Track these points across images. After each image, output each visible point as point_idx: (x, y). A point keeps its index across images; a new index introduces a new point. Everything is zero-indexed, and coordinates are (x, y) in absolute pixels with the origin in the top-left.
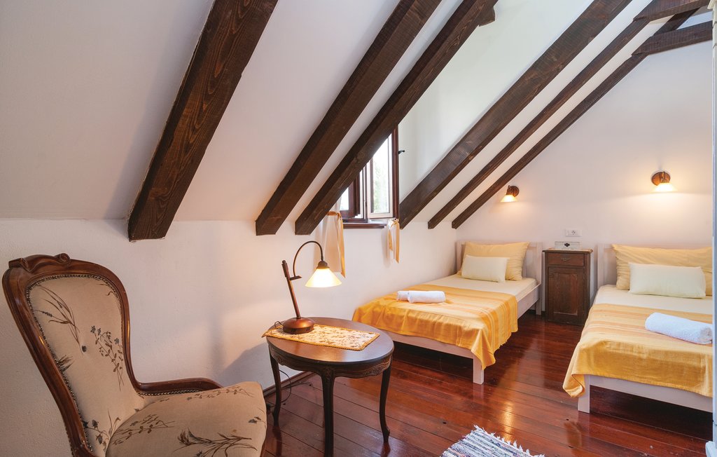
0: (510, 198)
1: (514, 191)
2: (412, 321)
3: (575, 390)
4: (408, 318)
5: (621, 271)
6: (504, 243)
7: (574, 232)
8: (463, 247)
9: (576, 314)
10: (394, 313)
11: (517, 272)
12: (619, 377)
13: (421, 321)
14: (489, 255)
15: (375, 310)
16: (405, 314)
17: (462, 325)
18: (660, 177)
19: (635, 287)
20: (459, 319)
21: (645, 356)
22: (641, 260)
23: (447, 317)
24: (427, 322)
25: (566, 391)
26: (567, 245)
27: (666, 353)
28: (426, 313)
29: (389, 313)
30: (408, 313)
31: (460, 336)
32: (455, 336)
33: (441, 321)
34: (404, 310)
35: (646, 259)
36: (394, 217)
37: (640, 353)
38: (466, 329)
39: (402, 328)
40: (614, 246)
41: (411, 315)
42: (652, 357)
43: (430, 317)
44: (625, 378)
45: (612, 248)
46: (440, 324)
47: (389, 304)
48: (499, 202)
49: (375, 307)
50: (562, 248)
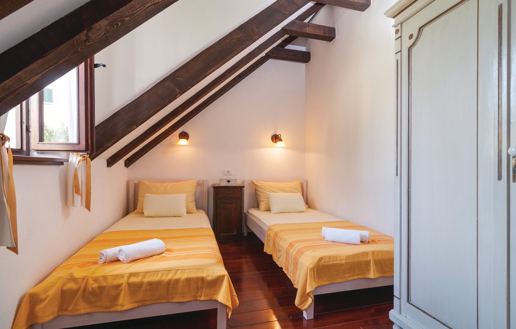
0: (183, 142)
1: (184, 135)
2: (135, 288)
3: (305, 304)
4: (130, 285)
5: (262, 198)
6: (178, 181)
7: (228, 172)
8: (137, 186)
9: (235, 233)
10: (104, 284)
11: (193, 206)
12: (331, 282)
13: (150, 284)
14: (166, 192)
15: (65, 288)
16: (124, 281)
17: (204, 275)
18: (276, 138)
19: (275, 208)
20: (199, 268)
21: (343, 262)
22: (272, 191)
23: (183, 270)
24: (159, 283)
25: (299, 307)
26: (229, 181)
27: (354, 256)
28: (156, 272)
29: (95, 285)
30: (128, 279)
31: (202, 288)
32: (198, 289)
33: (177, 277)
34: (122, 276)
35: (274, 190)
36: (86, 150)
37: (341, 260)
38: (209, 278)
39: (120, 301)
40: (254, 181)
41: (133, 280)
42: (347, 261)
43: (162, 275)
44: (334, 282)
45: (253, 182)
46: (177, 281)
47: (94, 273)
48: (172, 145)
49: (64, 284)
50: (224, 184)
